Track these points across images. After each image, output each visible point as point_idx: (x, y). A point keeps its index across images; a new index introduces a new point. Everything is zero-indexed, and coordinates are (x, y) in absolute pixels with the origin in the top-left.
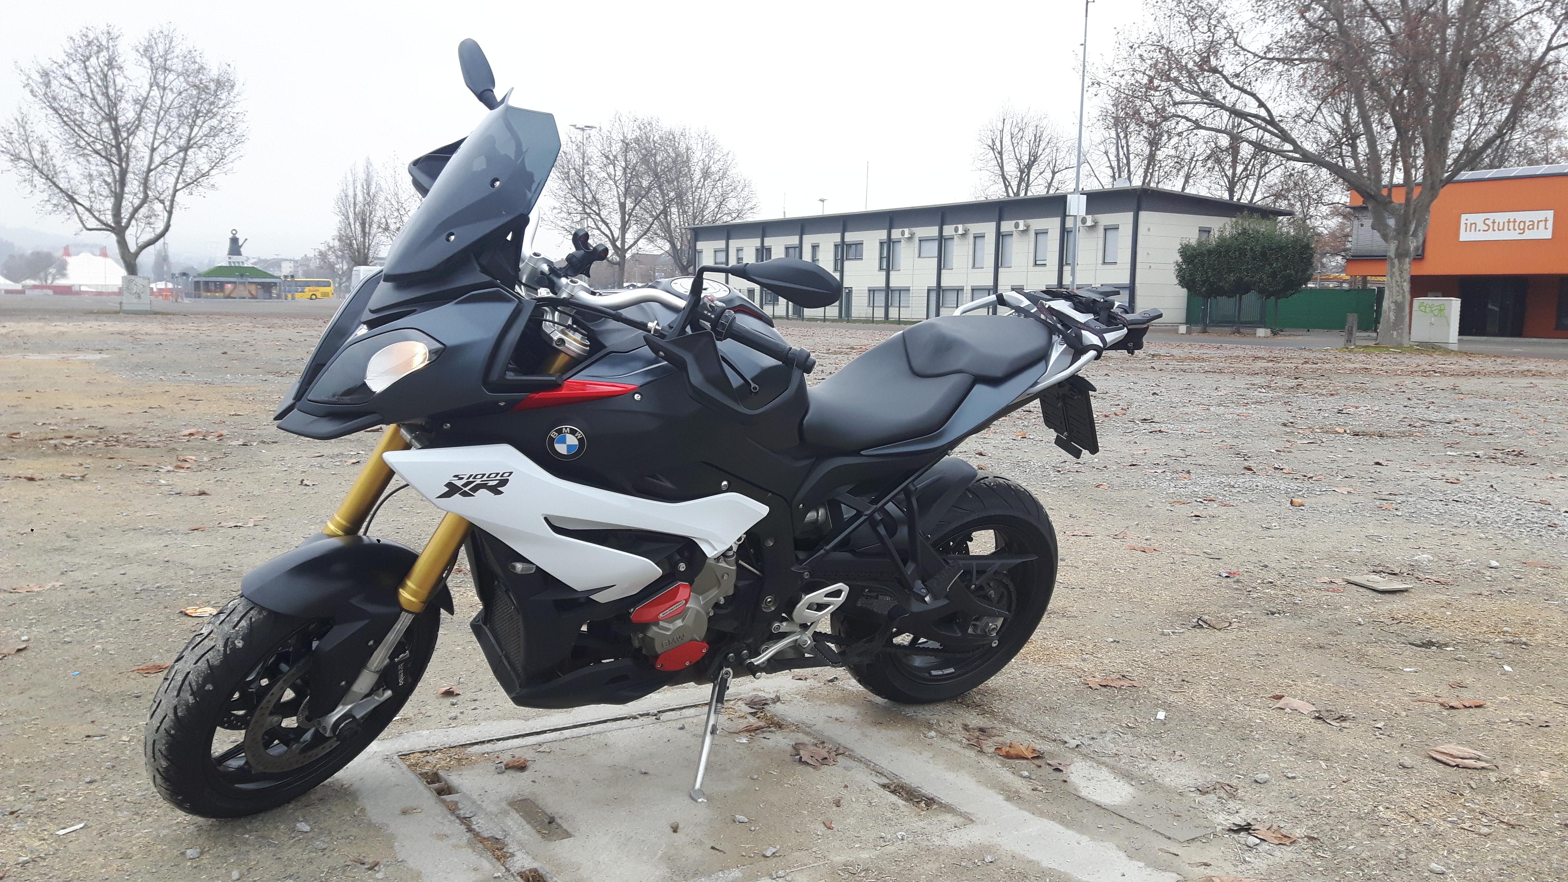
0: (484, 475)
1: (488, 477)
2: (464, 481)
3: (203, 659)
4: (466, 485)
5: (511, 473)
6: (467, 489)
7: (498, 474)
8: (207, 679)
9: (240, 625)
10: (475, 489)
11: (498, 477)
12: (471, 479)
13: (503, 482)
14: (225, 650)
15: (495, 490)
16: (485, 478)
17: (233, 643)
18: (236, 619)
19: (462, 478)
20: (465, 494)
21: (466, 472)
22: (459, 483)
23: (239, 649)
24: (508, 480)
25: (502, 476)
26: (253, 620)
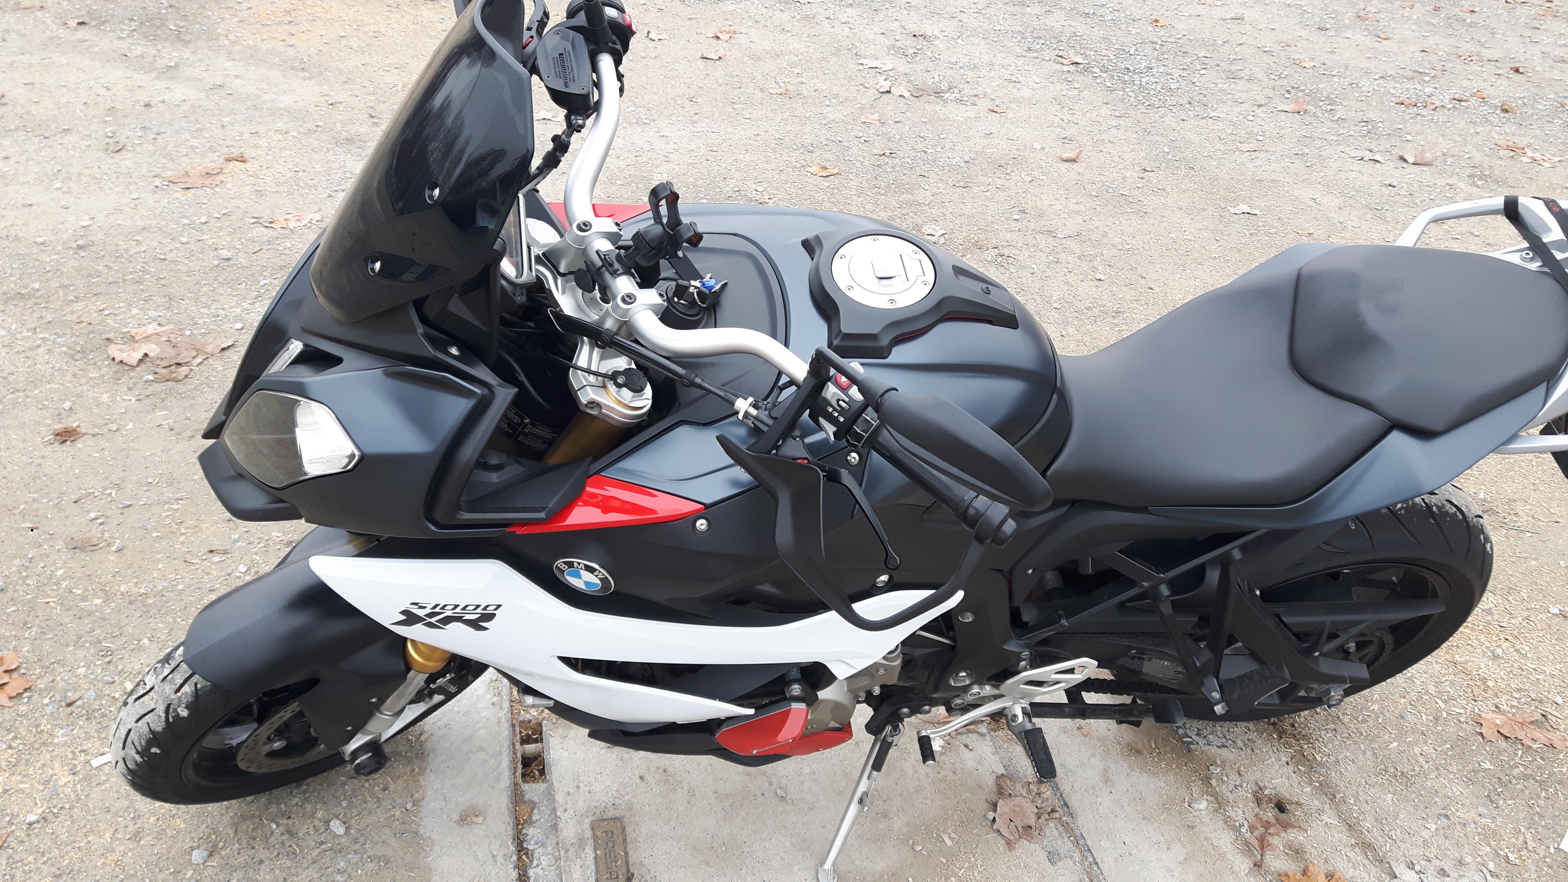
0: (456, 606)
1: (464, 608)
2: (428, 611)
3: (143, 720)
4: (431, 615)
5: (499, 606)
6: (433, 620)
7: (478, 606)
8: (150, 743)
9: (183, 690)
10: (447, 620)
11: (479, 610)
12: (437, 610)
13: (490, 617)
14: (167, 718)
15: (475, 624)
16: (458, 610)
17: (175, 710)
18: (179, 681)
19: (425, 607)
20: (431, 625)
21: (430, 600)
22: (421, 613)
23: (184, 718)
24: (494, 615)
25: (485, 609)
26: (199, 686)
